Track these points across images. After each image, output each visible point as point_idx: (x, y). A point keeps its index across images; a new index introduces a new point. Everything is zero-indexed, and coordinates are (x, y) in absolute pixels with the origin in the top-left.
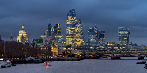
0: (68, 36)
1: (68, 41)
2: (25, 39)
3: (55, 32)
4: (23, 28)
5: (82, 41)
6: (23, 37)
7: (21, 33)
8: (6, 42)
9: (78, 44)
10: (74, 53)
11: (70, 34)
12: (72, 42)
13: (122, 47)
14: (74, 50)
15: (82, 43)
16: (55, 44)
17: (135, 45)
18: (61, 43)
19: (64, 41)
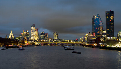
0: (32, 36)
1: (32, 38)
2: (12, 37)
3: (26, 34)
4: (12, 32)
5: (38, 38)
6: (11, 36)
7: (11, 34)
8: (4, 38)
9: (36, 39)
10: (34, 43)
11: (33, 35)
12: (34, 38)
13: (55, 40)
14: (35, 42)
15: (38, 39)
16: (26, 39)
17: (61, 39)
18: (29, 38)
19: (30, 38)
